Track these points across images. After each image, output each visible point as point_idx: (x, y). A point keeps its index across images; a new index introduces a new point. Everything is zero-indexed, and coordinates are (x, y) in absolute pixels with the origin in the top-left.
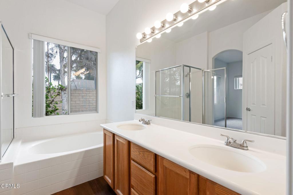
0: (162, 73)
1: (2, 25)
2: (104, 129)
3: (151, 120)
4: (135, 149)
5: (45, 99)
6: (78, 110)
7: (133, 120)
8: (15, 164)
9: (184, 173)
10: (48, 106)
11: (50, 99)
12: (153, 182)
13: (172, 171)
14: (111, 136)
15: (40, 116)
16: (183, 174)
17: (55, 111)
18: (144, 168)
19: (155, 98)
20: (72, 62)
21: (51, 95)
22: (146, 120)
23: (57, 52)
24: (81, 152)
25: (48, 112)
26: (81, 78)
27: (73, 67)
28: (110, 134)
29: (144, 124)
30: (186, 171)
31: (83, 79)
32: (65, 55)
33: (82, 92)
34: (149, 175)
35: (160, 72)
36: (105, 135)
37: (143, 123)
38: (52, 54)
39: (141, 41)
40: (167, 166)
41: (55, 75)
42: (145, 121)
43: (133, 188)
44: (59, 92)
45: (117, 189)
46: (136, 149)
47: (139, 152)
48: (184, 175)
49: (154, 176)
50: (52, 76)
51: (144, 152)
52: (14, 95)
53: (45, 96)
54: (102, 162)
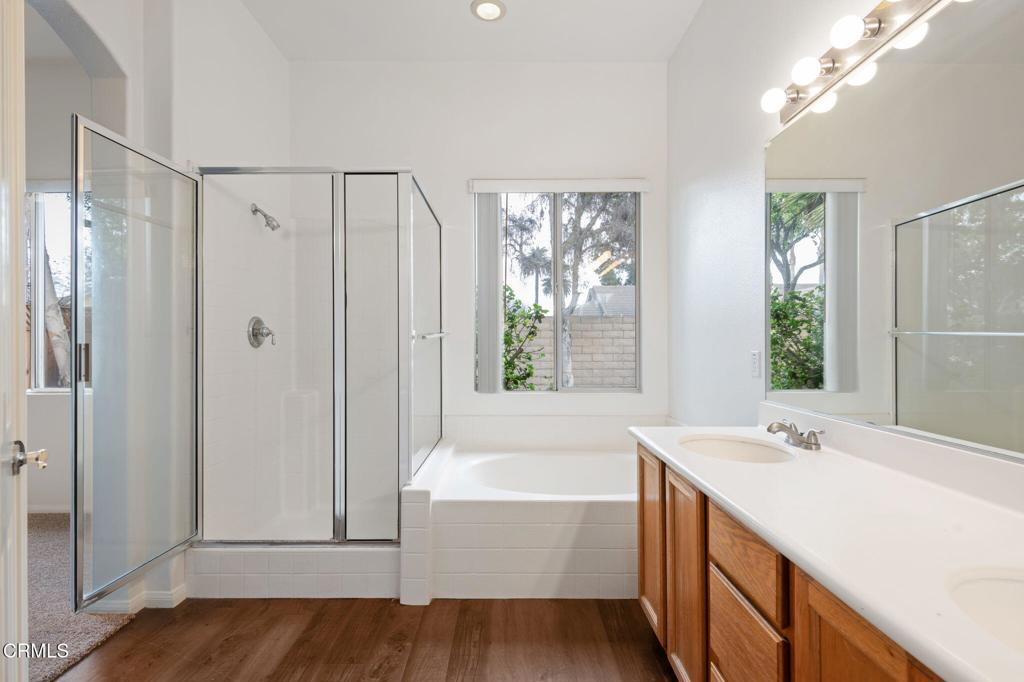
0: (931, 227)
1: (413, 178)
2: (639, 444)
3: (821, 432)
4: (721, 525)
5: (502, 348)
6: (598, 380)
7: (756, 425)
8: (435, 497)
9: (888, 658)
10: (510, 365)
11: (516, 344)
12: (776, 661)
13: (842, 637)
14: (657, 467)
15: (493, 390)
16: (882, 659)
17: (525, 378)
18: (747, 602)
19: (890, 343)
20: (581, 234)
21: (518, 336)
22: (804, 429)
23: (542, 213)
24: (576, 504)
25: (508, 379)
26: (618, 282)
27: (583, 248)
28: (655, 461)
29: (794, 445)
30: (892, 651)
31: (623, 282)
32: (566, 216)
33: (609, 326)
34: (762, 630)
35: (921, 227)
36: (642, 463)
37: (787, 441)
38: (532, 221)
39: (785, 116)
40: (821, 611)
41: (547, 277)
42: (800, 432)
43: (717, 666)
44: (533, 327)
45: (671, 651)
46: (724, 523)
47: (732, 540)
48: (885, 667)
49: (781, 639)
50: (541, 283)
51: (749, 540)
52: (441, 335)
53: (502, 337)
54: (636, 551)
